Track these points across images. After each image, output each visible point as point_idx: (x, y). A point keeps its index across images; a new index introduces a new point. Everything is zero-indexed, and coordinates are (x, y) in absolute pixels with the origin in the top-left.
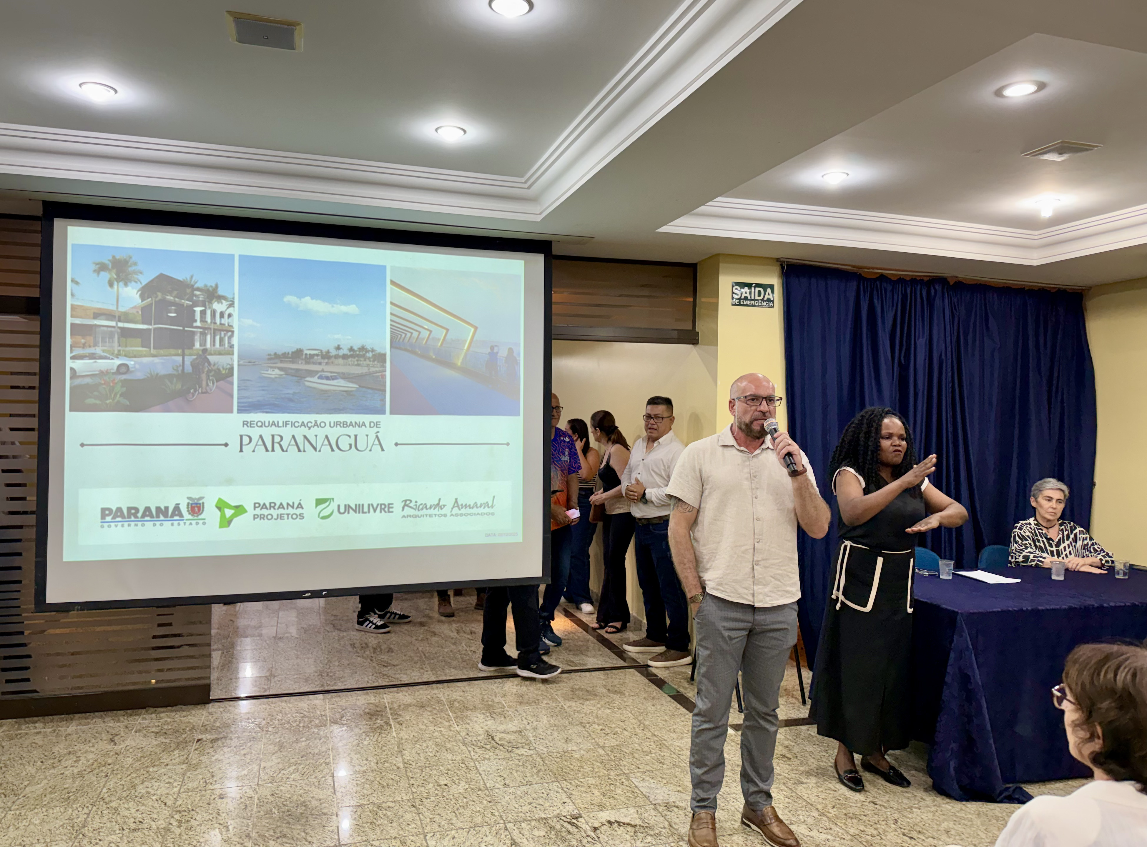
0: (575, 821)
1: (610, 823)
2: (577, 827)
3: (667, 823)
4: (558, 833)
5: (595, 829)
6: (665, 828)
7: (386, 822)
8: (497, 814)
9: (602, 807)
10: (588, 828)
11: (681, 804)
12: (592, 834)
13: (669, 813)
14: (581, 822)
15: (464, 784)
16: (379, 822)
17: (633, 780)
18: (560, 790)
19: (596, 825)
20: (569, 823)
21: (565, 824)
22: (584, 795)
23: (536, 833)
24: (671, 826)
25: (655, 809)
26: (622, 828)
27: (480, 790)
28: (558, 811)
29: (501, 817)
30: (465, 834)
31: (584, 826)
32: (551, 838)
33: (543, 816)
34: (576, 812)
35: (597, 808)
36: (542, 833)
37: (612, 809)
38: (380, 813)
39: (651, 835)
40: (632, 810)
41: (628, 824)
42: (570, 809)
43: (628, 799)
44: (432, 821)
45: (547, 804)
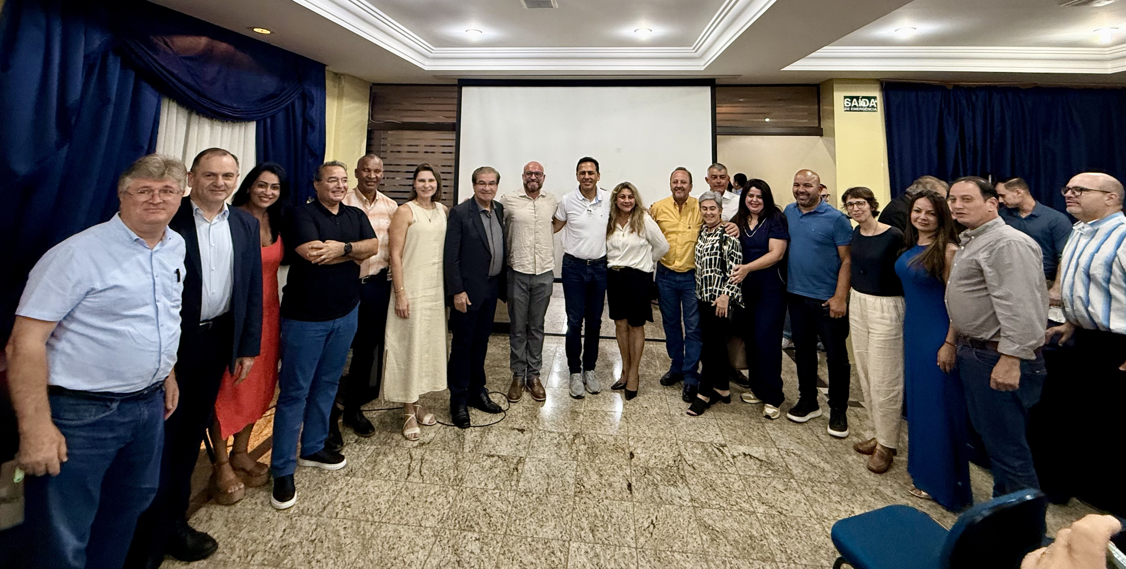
0: (721, 448)
1: (744, 454)
2: (722, 453)
3: (784, 464)
4: (709, 454)
5: (734, 457)
6: (782, 467)
7: (608, 424)
8: (673, 433)
9: (741, 443)
10: (729, 455)
11: (797, 452)
12: (732, 461)
13: (787, 457)
14: (725, 450)
15: (656, 409)
16: (604, 424)
17: (767, 428)
18: (716, 426)
19: (735, 454)
20: (718, 449)
21: (715, 449)
22: (731, 432)
23: (695, 451)
24: (787, 466)
25: (778, 452)
26: (752, 460)
27: (666, 414)
28: (712, 439)
29: (675, 435)
30: (652, 442)
31: (727, 454)
32: (703, 457)
33: (702, 440)
34: (723, 442)
35: (737, 443)
36: (699, 452)
37: (748, 445)
38: (606, 418)
39: (772, 470)
40: (761, 449)
41: (757, 458)
42: (720, 439)
43: (761, 440)
44: (634, 429)
45: (706, 433)
